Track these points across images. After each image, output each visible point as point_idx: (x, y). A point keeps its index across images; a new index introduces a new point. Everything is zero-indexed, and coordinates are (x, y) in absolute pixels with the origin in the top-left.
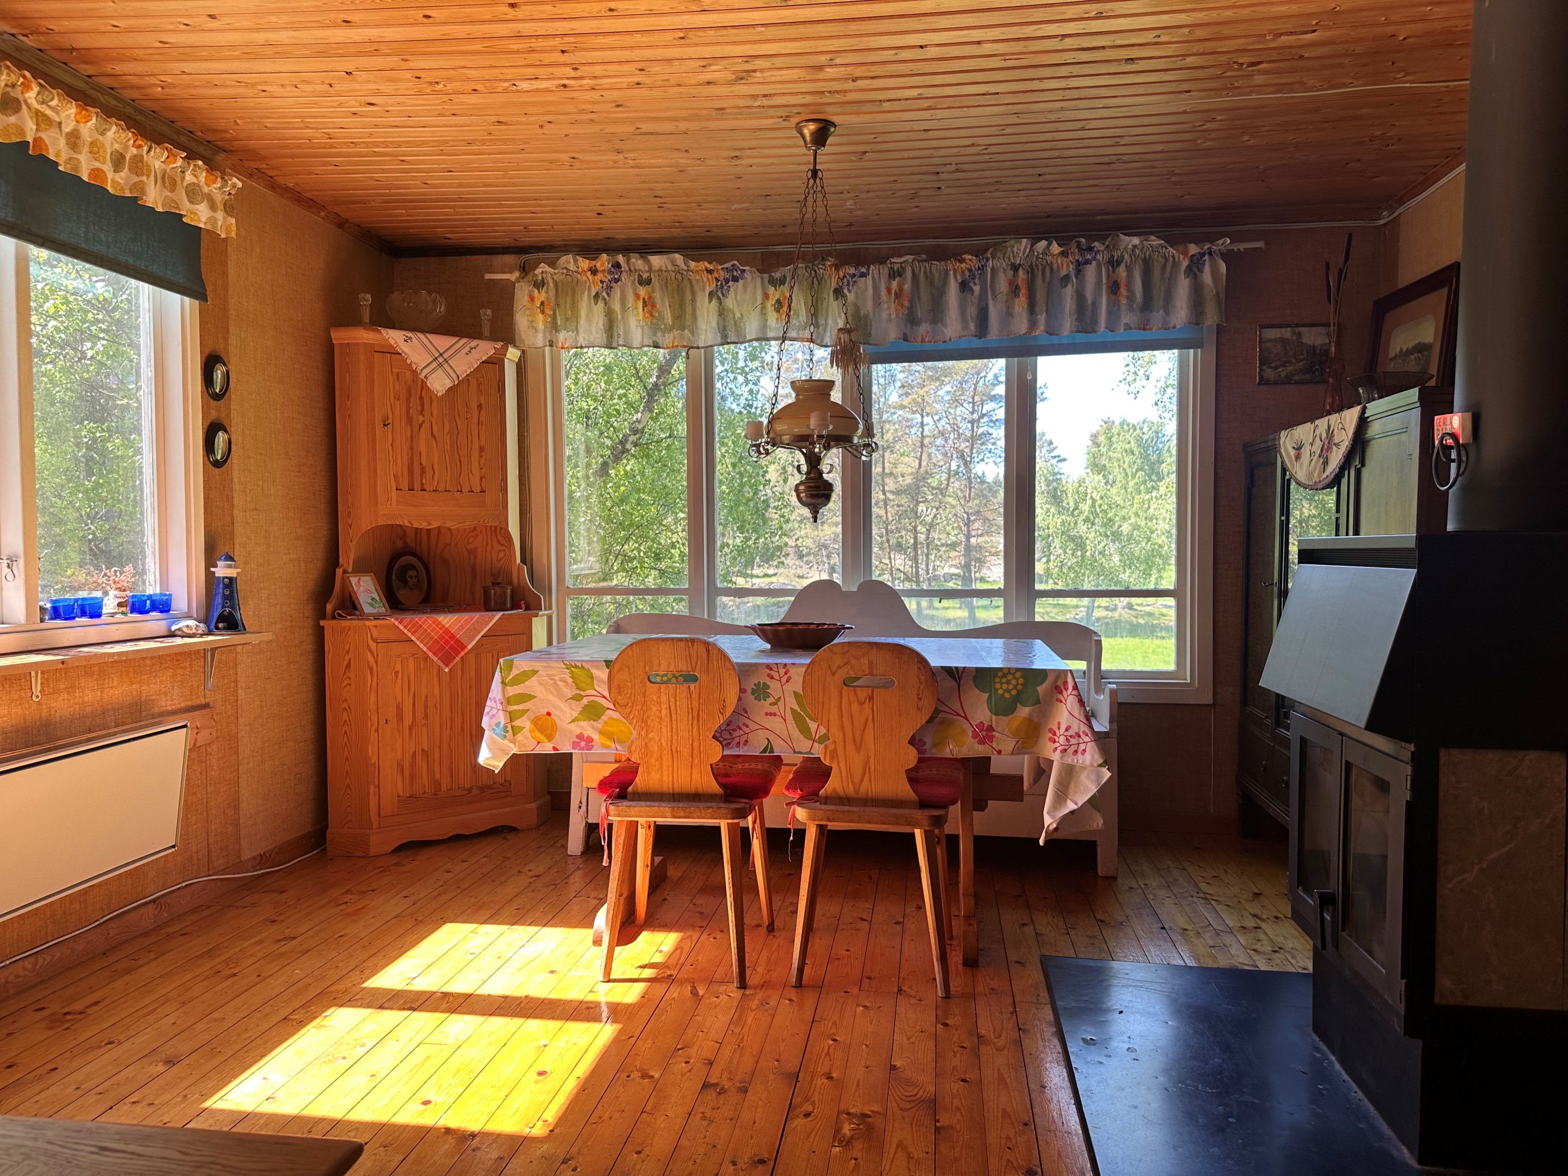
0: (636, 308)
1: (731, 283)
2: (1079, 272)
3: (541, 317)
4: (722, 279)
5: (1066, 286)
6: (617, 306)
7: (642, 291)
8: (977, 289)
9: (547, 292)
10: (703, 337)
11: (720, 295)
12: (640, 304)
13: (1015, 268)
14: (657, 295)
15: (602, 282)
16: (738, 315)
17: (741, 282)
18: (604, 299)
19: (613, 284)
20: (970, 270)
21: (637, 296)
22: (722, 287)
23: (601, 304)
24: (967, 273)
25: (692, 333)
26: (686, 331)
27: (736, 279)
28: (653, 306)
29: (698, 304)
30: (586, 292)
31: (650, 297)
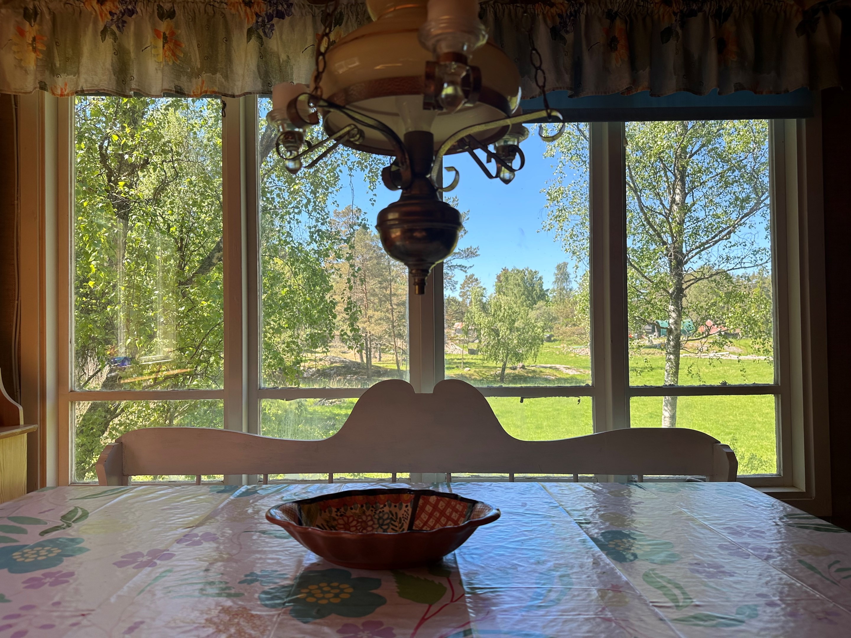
0: (155, 47)
1: (275, 20)
2: (683, 24)
3: (33, 55)
4: (263, 14)
5: (668, 40)
6: (130, 44)
7: (164, 26)
8: (570, 37)
9: (40, 24)
10: (239, 84)
11: (262, 34)
12: (160, 43)
13: (611, 16)
14: (182, 32)
15: (111, 13)
16: (283, 57)
17: (287, 19)
18: (113, 33)
19: (126, 18)
20: (560, 16)
21: (157, 33)
22: (264, 25)
23: (109, 40)
24: (558, 20)
25: (226, 77)
26: (218, 75)
27: (281, 15)
28: (177, 44)
29: (234, 44)
30: (91, 25)
31: (173, 33)
